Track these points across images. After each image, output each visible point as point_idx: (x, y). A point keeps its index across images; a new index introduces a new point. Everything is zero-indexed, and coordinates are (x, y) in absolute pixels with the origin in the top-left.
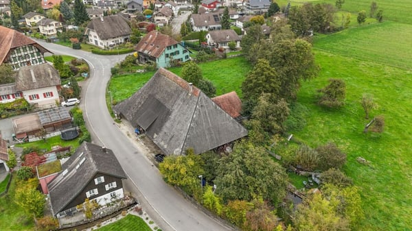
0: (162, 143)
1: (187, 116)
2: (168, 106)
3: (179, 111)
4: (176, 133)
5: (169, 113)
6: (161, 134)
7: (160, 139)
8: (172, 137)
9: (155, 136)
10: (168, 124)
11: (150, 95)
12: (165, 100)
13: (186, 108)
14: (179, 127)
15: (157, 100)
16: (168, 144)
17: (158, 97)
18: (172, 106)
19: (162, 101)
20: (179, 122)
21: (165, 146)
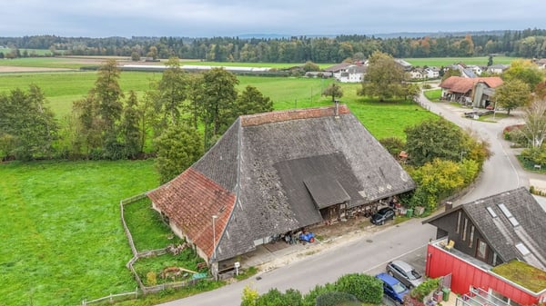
0: (382, 189)
1: (364, 140)
2: (327, 151)
3: (348, 143)
4: (379, 164)
5: (340, 157)
6: (366, 184)
7: (374, 190)
8: (381, 171)
9: (362, 193)
10: (356, 168)
11: (275, 166)
12: (313, 150)
13: (352, 133)
14: (372, 156)
15: (299, 160)
16: (387, 181)
17: (294, 155)
18: (332, 146)
19: (309, 155)
20: (366, 152)
21: (389, 187)
